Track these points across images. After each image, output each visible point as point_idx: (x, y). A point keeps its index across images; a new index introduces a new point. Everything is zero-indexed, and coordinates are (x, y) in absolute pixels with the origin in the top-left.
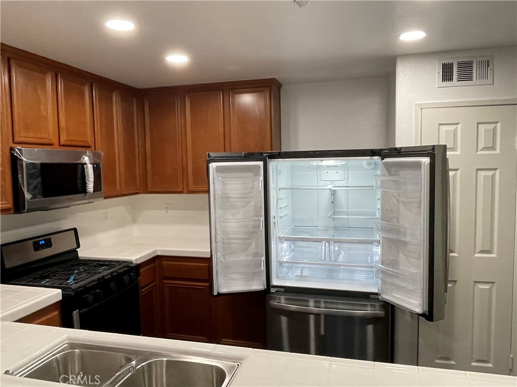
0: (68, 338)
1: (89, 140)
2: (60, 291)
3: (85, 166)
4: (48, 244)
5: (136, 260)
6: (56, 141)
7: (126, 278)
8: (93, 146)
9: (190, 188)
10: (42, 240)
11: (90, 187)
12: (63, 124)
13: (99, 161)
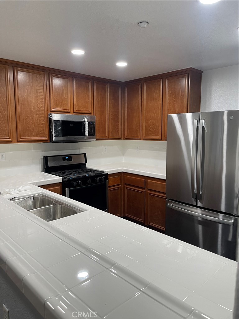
0: (42, 193)
1: (90, 110)
2: (61, 178)
3: (85, 123)
4: (70, 159)
5: (107, 171)
6: (72, 111)
7: (98, 179)
8: (93, 113)
9: (144, 137)
10: (67, 157)
11: (87, 133)
12: (75, 103)
13: (93, 121)
